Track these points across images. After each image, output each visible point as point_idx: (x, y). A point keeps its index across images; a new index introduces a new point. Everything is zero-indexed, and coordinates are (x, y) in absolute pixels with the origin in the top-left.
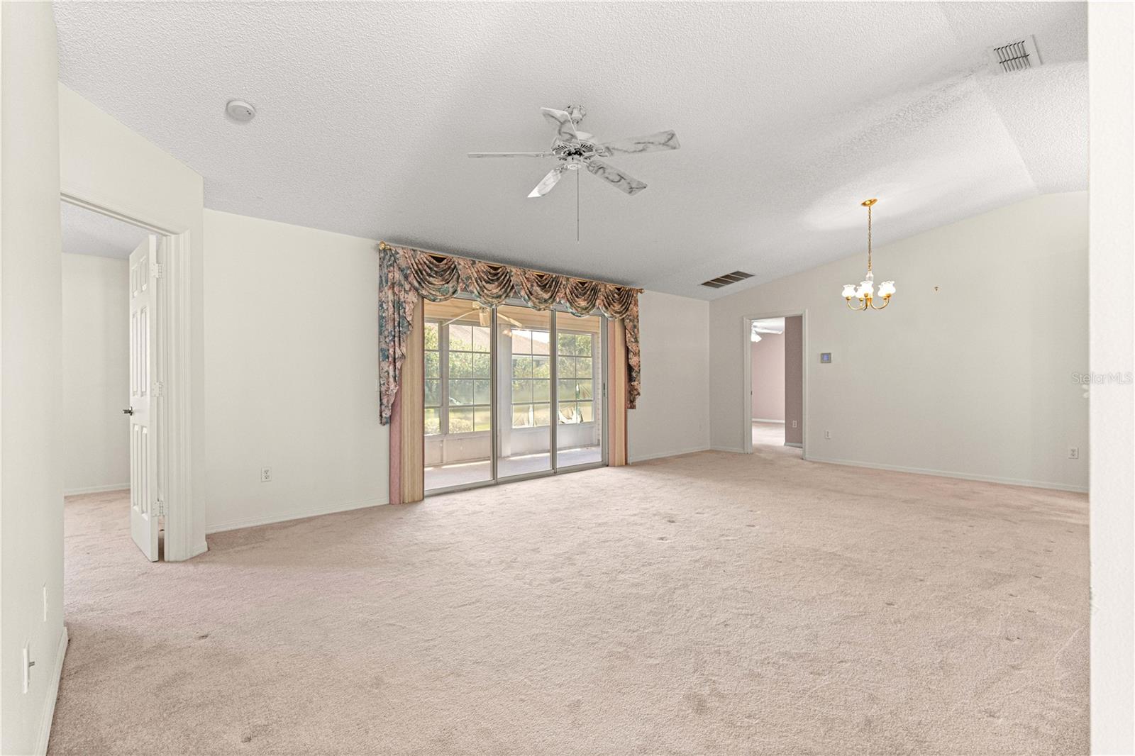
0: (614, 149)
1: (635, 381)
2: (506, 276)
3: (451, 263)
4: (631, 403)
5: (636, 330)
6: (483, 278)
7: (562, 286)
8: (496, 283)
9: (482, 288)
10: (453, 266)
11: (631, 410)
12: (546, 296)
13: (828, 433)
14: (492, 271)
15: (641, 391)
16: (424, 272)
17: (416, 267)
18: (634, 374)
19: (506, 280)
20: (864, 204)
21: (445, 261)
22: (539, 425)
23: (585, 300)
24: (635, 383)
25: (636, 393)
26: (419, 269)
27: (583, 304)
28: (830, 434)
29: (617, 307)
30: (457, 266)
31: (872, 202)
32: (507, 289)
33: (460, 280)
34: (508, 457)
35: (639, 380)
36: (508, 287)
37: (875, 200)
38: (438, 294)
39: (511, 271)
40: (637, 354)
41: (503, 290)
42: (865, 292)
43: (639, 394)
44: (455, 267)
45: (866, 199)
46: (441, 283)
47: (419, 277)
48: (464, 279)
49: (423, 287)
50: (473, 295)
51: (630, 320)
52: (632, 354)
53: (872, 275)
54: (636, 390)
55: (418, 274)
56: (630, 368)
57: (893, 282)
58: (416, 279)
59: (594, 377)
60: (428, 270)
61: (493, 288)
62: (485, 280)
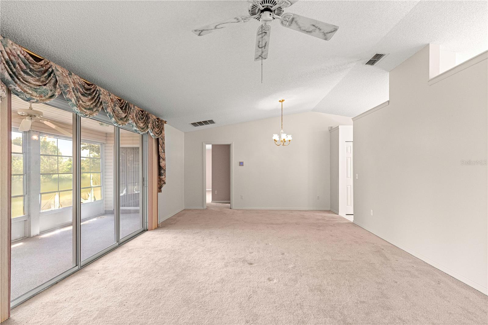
0: (296, 22)
1: (163, 176)
2: (96, 93)
3: (48, 66)
4: (160, 189)
5: (164, 145)
6: (79, 89)
7: (132, 110)
8: (90, 97)
9: (78, 99)
10: (50, 70)
11: (160, 193)
12: (124, 115)
13: (242, 196)
14: (86, 86)
15: (166, 181)
16: (17, 65)
17: (7, 57)
18: (162, 171)
19: (96, 96)
20: (280, 101)
21: (42, 63)
22: (63, 207)
23: (142, 123)
24: (163, 177)
25: (163, 182)
26: (11, 61)
27: (142, 125)
28: (243, 197)
29: (156, 130)
30: (55, 71)
31: (283, 101)
32: (97, 104)
33: (57, 86)
34: (37, 235)
35: (165, 175)
36: (98, 102)
37: (284, 100)
38: (35, 94)
39: (100, 91)
40: (164, 160)
41: (94, 104)
42: (284, 138)
43: (165, 183)
44: (53, 70)
45: (281, 99)
46: (38, 83)
47: (11, 69)
48: (62, 86)
49: (16, 83)
50: (70, 103)
51: (161, 139)
52: (162, 159)
53: (283, 131)
54: (164, 181)
55: (9, 66)
56: (160, 168)
57: (291, 135)
58: (8, 71)
59: (102, 171)
60: (23, 65)
61: (86, 101)
62: (80, 92)
